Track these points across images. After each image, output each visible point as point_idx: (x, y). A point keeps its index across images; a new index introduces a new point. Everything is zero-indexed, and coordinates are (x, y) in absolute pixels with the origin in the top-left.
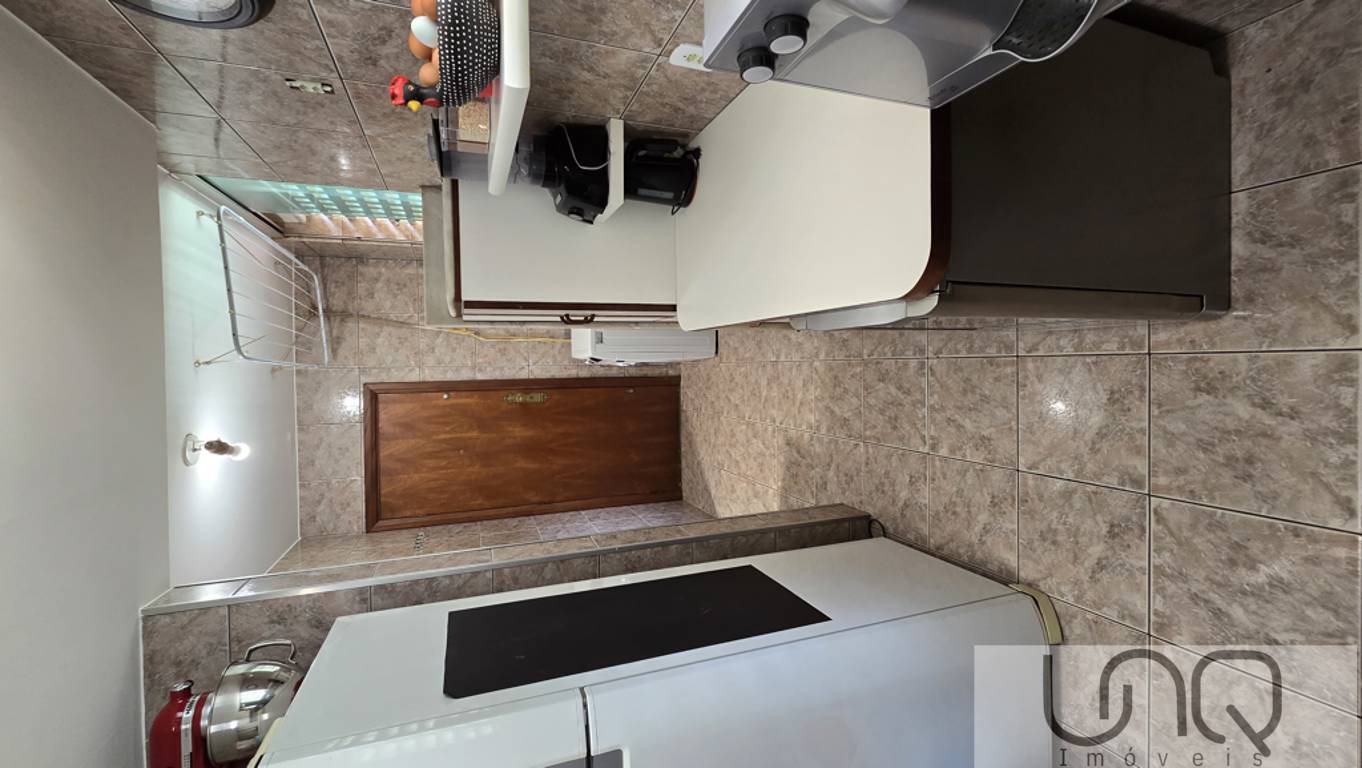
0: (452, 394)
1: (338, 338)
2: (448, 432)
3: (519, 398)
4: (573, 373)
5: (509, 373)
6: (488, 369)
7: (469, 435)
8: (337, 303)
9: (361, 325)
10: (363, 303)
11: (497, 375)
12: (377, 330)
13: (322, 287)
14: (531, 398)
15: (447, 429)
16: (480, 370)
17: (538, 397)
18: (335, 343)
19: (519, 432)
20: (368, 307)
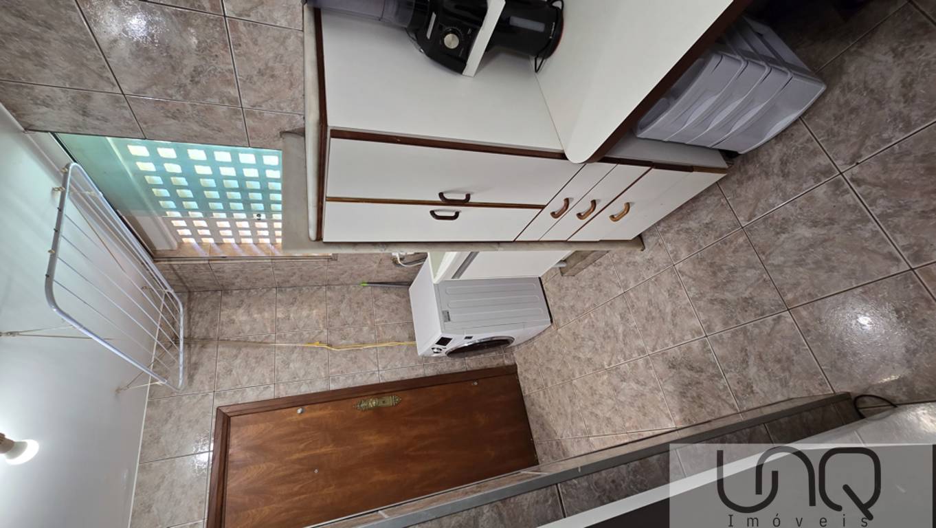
0: (306, 407)
1: (196, 364)
2: (303, 450)
3: (373, 403)
4: (420, 372)
5: (361, 380)
6: (341, 378)
7: (323, 450)
8: (199, 332)
9: (220, 349)
10: (224, 328)
11: (350, 383)
12: (235, 352)
13: (186, 318)
14: (384, 402)
15: (302, 446)
16: (333, 380)
17: (390, 401)
18: (192, 369)
19: (375, 440)
20: (229, 332)
